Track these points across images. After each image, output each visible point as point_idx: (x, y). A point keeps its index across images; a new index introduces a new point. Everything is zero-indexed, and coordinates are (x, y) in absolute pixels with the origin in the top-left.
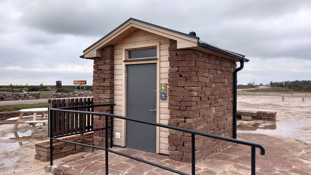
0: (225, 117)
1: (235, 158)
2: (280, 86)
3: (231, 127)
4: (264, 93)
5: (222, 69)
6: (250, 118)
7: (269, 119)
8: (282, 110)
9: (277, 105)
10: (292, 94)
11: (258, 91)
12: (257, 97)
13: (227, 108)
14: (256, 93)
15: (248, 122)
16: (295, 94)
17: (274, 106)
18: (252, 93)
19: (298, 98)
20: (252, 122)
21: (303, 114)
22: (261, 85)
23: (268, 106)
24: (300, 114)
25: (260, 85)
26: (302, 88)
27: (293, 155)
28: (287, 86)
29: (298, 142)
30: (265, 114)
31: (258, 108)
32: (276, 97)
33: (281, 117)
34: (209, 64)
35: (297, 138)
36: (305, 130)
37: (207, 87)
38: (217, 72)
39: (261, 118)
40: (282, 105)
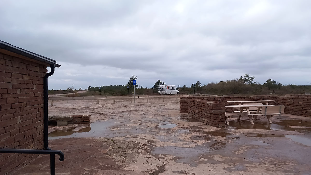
0: (34, 126)
1: (44, 168)
2: (97, 91)
3: (42, 135)
4: (82, 98)
5: (29, 74)
6: (66, 123)
7: (84, 122)
8: (96, 112)
9: (93, 108)
10: (106, 97)
11: (76, 95)
12: (75, 102)
13: (37, 116)
14: (74, 98)
15: (63, 127)
16: (109, 97)
17: (90, 109)
18: (71, 98)
19: (110, 100)
20: (67, 127)
21: (113, 115)
22: (80, 90)
23: (84, 110)
24: (111, 115)
25: (78, 90)
26: (115, 92)
27: (101, 153)
28: (103, 90)
29: (107, 140)
30: (80, 117)
31: (74, 113)
32: (93, 101)
33: (95, 119)
34: (11, 68)
35: (106, 137)
36: (113, 128)
37: (10, 93)
38: (23, 76)
39: (76, 122)
40: (97, 107)
